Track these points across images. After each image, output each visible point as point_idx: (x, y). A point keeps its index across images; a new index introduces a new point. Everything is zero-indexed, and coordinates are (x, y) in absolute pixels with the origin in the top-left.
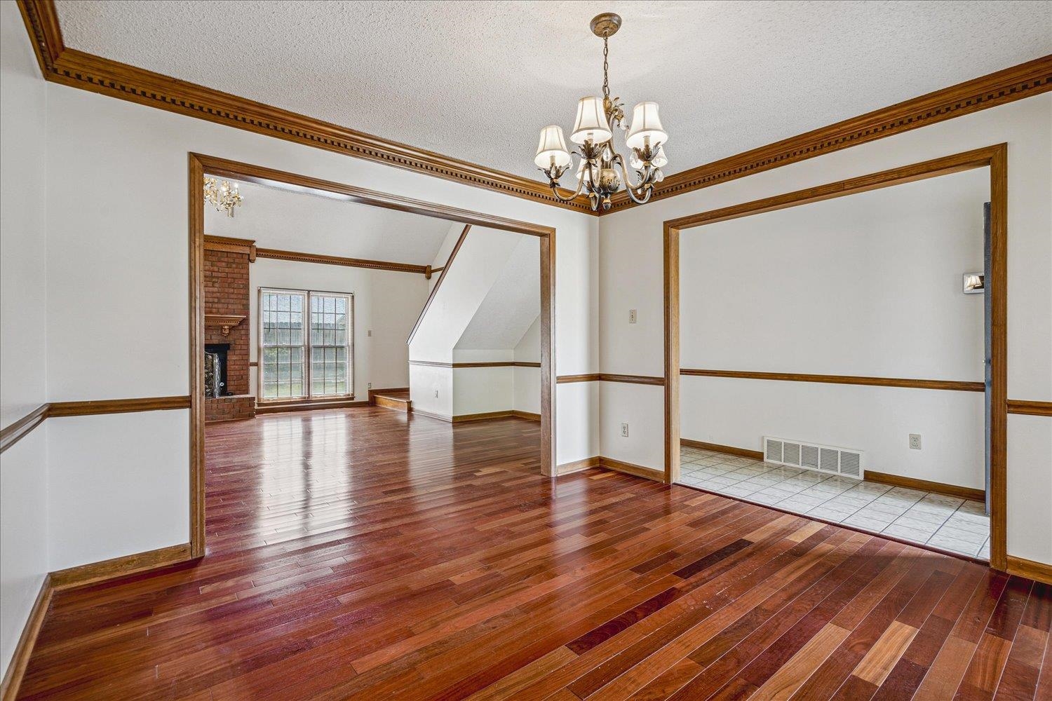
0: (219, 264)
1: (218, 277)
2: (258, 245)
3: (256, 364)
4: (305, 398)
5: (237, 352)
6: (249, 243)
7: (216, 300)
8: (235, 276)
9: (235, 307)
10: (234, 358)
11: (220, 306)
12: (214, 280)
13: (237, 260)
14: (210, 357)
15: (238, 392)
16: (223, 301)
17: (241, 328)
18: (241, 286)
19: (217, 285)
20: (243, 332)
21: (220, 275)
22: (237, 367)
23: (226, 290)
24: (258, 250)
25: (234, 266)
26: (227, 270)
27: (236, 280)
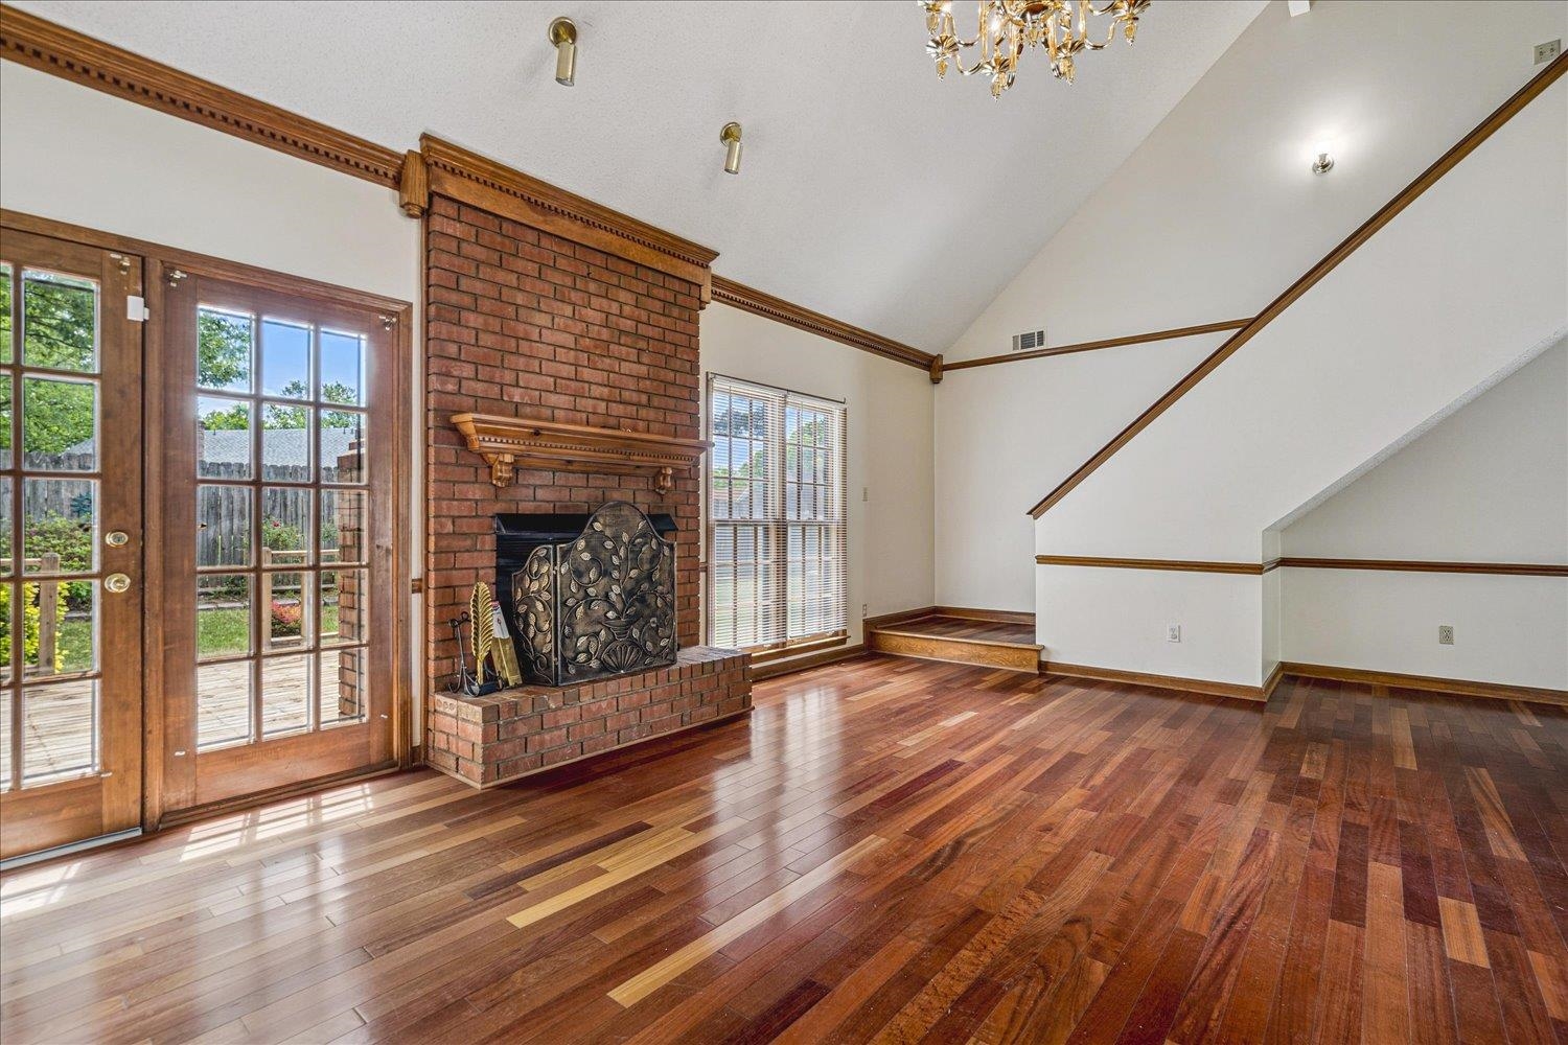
3: (704, 568)
4: (779, 644)
6: (704, 257)
7: (644, 398)
8: (677, 338)
11: (652, 414)
12: (642, 344)
13: (678, 297)
16: (656, 401)
17: (686, 474)
20: (690, 485)
22: (680, 575)
23: (662, 374)
24: (717, 281)
25: (676, 312)
26: (663, 321)
27: (680, 349)
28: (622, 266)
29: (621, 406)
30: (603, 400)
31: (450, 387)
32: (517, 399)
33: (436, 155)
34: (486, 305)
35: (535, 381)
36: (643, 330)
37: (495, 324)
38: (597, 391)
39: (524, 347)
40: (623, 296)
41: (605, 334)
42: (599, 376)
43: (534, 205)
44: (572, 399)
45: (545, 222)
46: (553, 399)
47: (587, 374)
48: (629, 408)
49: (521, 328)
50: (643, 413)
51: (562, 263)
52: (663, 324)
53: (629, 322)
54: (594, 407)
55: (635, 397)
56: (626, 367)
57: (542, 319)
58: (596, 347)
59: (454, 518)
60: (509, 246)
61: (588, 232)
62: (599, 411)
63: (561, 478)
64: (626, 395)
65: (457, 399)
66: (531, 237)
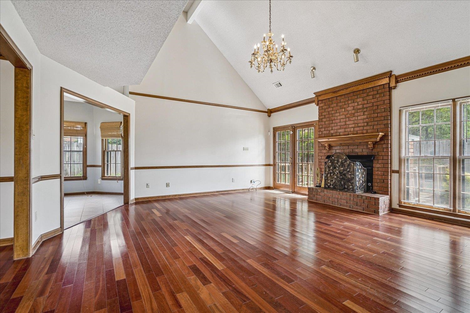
0: (368, 98)
1: (367, 108)
2: (396, 73)
3: (397, 172)
4: (450, 210)
5: (380, 161)
6: (389, 74)
8: (378, 103)
9: (379, 127)
10: (378, 166)
11: (368, 128)
13: (380, 91)
14: (352, 164)
15: (381, 192)
16: (370, 124)
17: (383, 142)
18: (383, 110)
19: (366, 113)
20: (384, 146)
21: (368, 105)
22: (380, 172)
23: (372, 115)
24: (396, 78)
25: (378, 96)
26: (373, 101)
28: (358, 93)
29: (358, 128)
30: (352, 128)
31: (321, 133)
32: (332, 132)
33: (318, 94)
34: (326, 116)
35: (336, 128)
36: (365, 106)
37: (328, 119)
38: (350, 126)
39: (334, 121)
40: (358, 100)
41: (353, 112)
42: (351, 122)
43: (334, 92)
44: (344, 129)
45: (337, 94)
46: (340, 131)
47: (348, 123)
48: (360, 128)
49: (333, 118)
50: (365, 128)
51: (342, 100)
52: (373, 102)
53: (360, 106)
54: (350, 130)
55: (362, 124)
56: (359, 118)
57: (338, 114)
58: (351, 115)
59: (321, 156)
60: (331, 102)
61: (347, 90)
62: (351, 131)
63: (342, 148)
64: (360, 125)
65: (321, 135)
66: (335, 98)
